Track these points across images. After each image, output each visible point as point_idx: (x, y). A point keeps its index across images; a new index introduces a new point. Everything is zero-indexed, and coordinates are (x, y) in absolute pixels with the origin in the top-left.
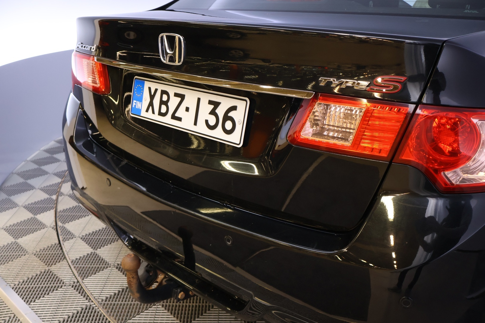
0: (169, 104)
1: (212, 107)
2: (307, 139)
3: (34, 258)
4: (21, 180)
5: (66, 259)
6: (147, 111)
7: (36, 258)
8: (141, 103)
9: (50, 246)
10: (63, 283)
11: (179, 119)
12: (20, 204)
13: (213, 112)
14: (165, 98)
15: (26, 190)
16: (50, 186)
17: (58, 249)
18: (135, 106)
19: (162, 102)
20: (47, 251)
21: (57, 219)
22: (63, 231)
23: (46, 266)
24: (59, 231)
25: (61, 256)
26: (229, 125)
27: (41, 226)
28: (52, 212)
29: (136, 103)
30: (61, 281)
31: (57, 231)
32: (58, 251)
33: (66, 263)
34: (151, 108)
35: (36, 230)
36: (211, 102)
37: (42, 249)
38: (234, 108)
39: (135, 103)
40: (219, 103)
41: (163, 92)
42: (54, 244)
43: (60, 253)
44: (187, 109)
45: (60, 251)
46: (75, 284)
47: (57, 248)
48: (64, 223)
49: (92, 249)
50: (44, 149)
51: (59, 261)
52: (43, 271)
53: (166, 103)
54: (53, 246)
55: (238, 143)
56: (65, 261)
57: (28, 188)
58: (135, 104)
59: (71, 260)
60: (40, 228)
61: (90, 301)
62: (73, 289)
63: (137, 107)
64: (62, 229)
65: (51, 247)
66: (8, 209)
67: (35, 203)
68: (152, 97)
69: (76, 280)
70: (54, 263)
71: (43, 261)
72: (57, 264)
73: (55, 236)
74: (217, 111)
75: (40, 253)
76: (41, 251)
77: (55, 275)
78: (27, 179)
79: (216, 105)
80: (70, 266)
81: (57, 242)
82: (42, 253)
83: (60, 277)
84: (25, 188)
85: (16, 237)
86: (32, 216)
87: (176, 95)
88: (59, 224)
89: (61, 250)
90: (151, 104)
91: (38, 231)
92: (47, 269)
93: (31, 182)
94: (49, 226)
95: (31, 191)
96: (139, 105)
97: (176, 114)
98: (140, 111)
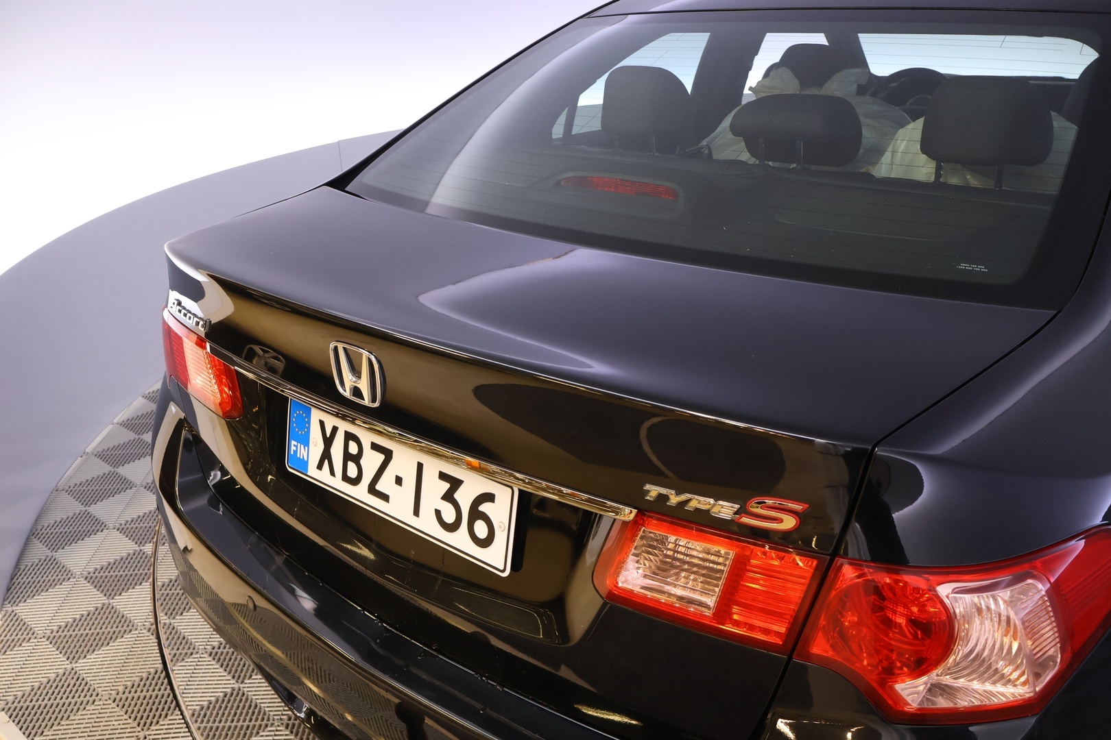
0: (362, 462)
1: (446, 486)
2: (631, 592)
3: (114, 710)
4: (77, 507)
5: (180, 710)
6: (320, 467)
7: (118, 709)
8: (306, 448)
9: (145, 675)
11: (385, 498)
12: (77, 571)
13: (449, 497)
14: (353, 448)
15: (88, 534)
16: (140, 519)
17: (162, 684)
18: (295, 452)
19: (347, 457)
20: (139, 690)
21: (158, 604)
22: (171, 637)
24: (163, 637)
25: (169, 700)
26: (481, 529)
27: (123, 624)
28: (147, 586)
29: (296, 446)
31: (158, 637)
32: (163, 688)
33: (179, 719)
34: (326, 462)
35: (113, 638)
36: (443, 476)
38: (489, 497)
39: (294, 445)
40: (460, 482)
41: (349, 437)
42: (153, 671)
43: (166, 693)
44: (399, 481)
45: (166, 689)
47: (160, 682)
48: (171, 614)
49: (234, 681)
50: (120, 421)
51: (166, 716)
53: (357, 459)
54: (151, 677)
55: (502, 568)
56: (177, 715)
57: (92, 526)
58: (295, 448)
59: (190, 712)
60: (122, 630)
63: (298, 456)
64: (168, 632)
65: (148, 679)
66: (53, 584)
67: (109, 566)
68: (328, 442)
70: (155, 721)
72: (161, 722)
73: (154, 651)
74: (457, 496)
75: (124, 697)
76: (127, 691)
78: (89, 503)
79: (455, 484)
80: (188, 727)
81: (160, 665)
82: (130, 697)
84: (86, 527)
85: (72, 659)
86: (105, 600)
87: (375, 447)
88: (163, 618)
89: (169, 687)
90: (326, 455)
91: (119, 640)
93: (98, 510)
94: (140, 624)
95: (99, 534)
96: (302, 452)
97: (379, 487)
98: (305, 464)
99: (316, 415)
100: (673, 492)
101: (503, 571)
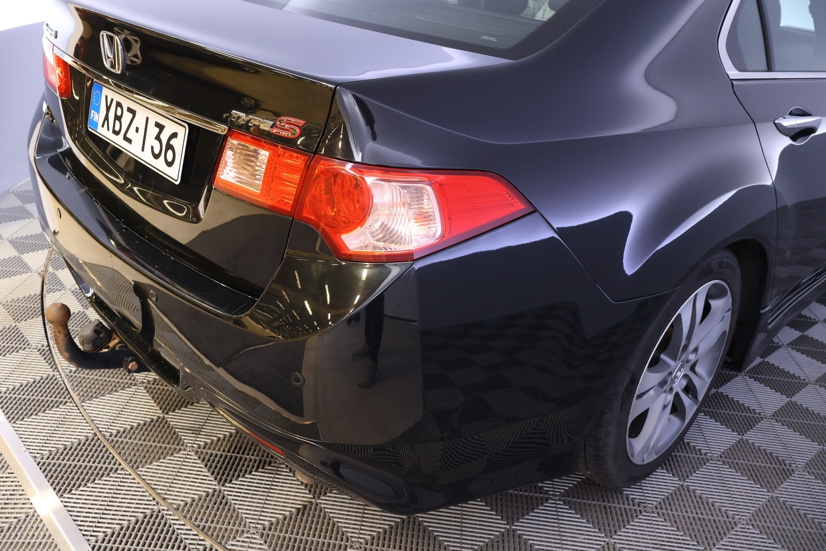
0: (122, 120)
1: (157, 130)
4: (18, 203)
6: (103, 126)
7: (4, 310)
8: (98, 114)
9: (27, 296)
10: (28, 345)
11: (130, 141)
12: (5, 236)
14: (119, 112)
15: (20, 218)
17: (37, 302)
18: (93, 117)
19: (116, 118)
20: (21, 302)
21: (50, 262)
22: (51, 279)
23: (14, 321)
24: (47, 279)
25: (38, 310)
26: (170, 156)
27: (24, 269)
28: (46, 252)
29: (94, 114)
30: (27, 341)
31: (44, 278)
32: (36, 304)
33: (40, 321)
34: (106, 122)
35: (15, 274)
36: (157, 124)
37: (16, 299)
38: (175, 135)
40: (163, 127)
41: (118, 104)
42: (33, 294)
43: (38, 306)
44: (137, 129)
46: (44, 348)
47: (36, 300)
48: (56, 269)
49: (82, 308)
51: (33, 317)
52: (7, 327)
53: (120, 118)
54: (31, 297)
55: (177, 179)
56: (40, 318)
57: (23, 215)
60: (22, 271)
61: (56, 370)
62: (38, 353)
64: (51, 277)
65: (29, 298)
67: (27, 237)
68: (108, 109)
69: (46, 344)
70: (25, 319)
71: (12, 315)
72: (28, 320)
73: (38, 285)
74: (161, 136)
75: (10, 304)
76: (13, 302)
77: (21, 334)
78: (26, 203)
79: (161, 128)
80: (45, 325)
81: (38, 292)
82: (14, 305)
83: (27, 337)
84: (20, 215)
86: (17, 254)
87: (129, 110)
89: (40, 304)
90: (107, 118)
91: (18, 276)
92: (14, 325)
94: (34, 270)
95: (27, 221)
96: (96, 119)
97: (128, 136)
98: (97, 124)
99: (105, 92)
100: (244, 114)
101: (176, 181)
